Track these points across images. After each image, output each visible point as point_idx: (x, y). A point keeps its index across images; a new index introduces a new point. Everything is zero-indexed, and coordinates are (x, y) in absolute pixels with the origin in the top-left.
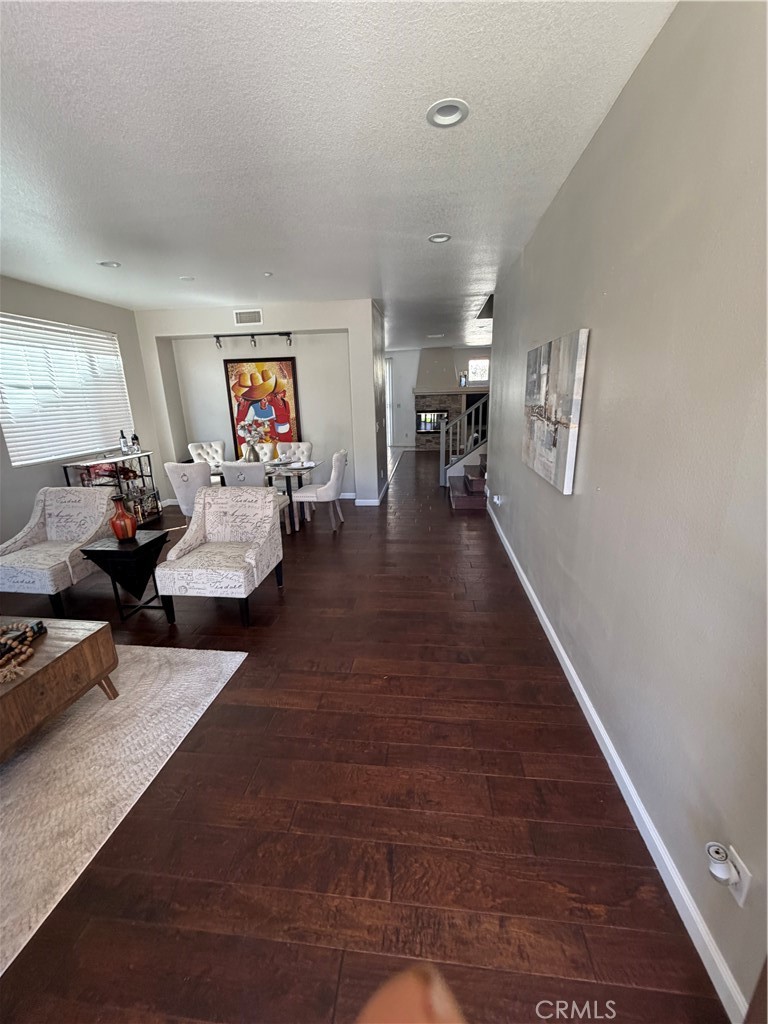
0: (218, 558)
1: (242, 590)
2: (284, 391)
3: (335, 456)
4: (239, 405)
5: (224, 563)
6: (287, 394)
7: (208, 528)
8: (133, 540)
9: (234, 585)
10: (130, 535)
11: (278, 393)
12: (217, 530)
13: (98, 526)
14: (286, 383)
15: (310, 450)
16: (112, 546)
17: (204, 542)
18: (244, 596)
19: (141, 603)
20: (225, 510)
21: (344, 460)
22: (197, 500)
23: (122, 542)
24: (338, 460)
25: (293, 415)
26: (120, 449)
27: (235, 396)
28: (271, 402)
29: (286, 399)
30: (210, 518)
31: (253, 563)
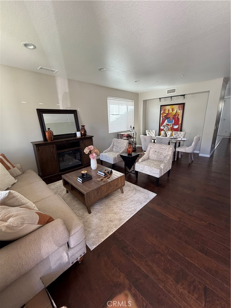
0: (152, 164)
1: (158, 175)
2: (179, 115)
3: (195, 137)
4: (162, 119)
5: (154, 166)
6: (180, 115)
7: (150, 155)
8: (131, 155)
9: (156, 173)
10: (131, 153)
11: (177, 115)
12: (153, 156)
13: (124, 149)
14: (180, 112)
15: (185, 135)
16: (126, 155)
17: (148, 159)
18: (158, 177)
19: (130, 171)
20: (156, 150)
21: (199, 139)
22: (148, 146)
23: (129, 154)
24: (196, 139)
25: (180, 122)
26: (130, 130)
27: (162, 116)
28: (173, 118)
29: (179, 117)
30: (151, 152)
31: (163, 168)
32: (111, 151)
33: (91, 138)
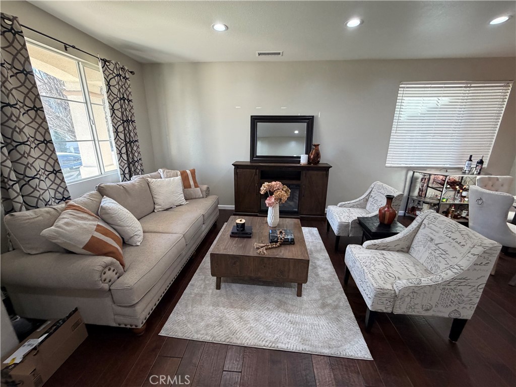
1: (370, 302)
7: (415, 242)
12: (419, 249)
20: (433, 237)
30: (419, 236)
31: (397, 292)
32: (358, 207)
33: (326, 169)
